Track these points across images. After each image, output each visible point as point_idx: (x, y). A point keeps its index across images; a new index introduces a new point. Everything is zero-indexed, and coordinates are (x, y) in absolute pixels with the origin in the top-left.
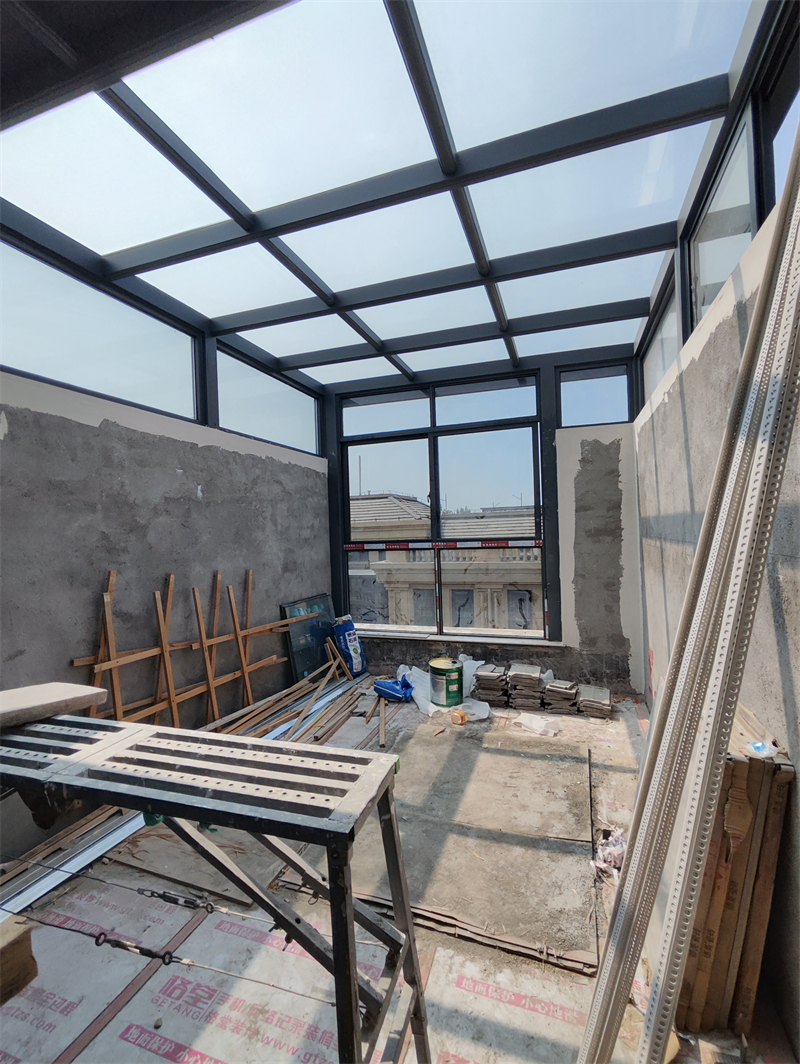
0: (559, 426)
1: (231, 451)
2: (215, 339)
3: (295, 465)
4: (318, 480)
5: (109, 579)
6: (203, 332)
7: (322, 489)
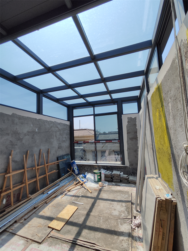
0: (123, 114)
1: (45, 120)
2: (42, 94)
3: (62, 123)
5: (11, 152)
6: (39, 93)
7: (68, 128)
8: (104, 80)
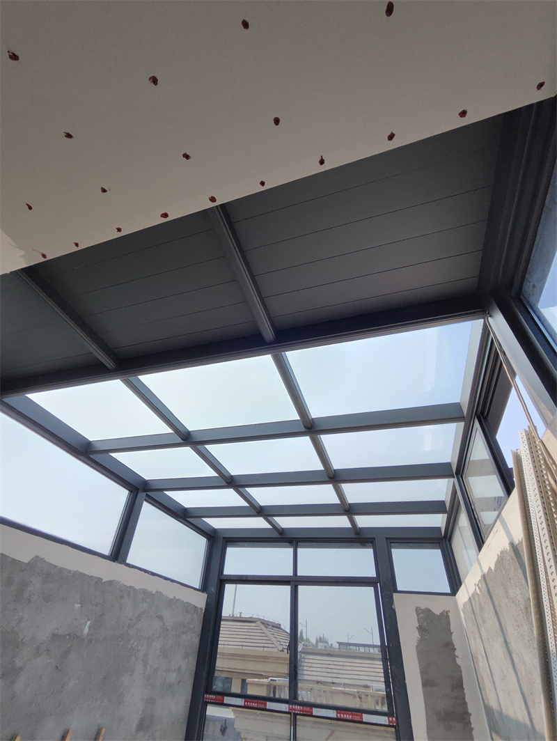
0: (396, 591)
1: (128, 585)
2: (145, 494)
3: (179, 600)
4: (195, 616)
6: (138, 489)
7: (197, 625)
8: (334, 477)
